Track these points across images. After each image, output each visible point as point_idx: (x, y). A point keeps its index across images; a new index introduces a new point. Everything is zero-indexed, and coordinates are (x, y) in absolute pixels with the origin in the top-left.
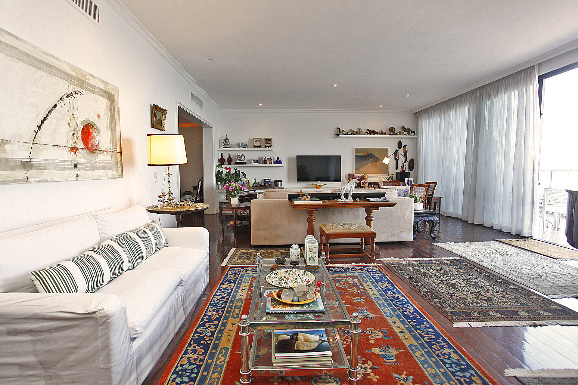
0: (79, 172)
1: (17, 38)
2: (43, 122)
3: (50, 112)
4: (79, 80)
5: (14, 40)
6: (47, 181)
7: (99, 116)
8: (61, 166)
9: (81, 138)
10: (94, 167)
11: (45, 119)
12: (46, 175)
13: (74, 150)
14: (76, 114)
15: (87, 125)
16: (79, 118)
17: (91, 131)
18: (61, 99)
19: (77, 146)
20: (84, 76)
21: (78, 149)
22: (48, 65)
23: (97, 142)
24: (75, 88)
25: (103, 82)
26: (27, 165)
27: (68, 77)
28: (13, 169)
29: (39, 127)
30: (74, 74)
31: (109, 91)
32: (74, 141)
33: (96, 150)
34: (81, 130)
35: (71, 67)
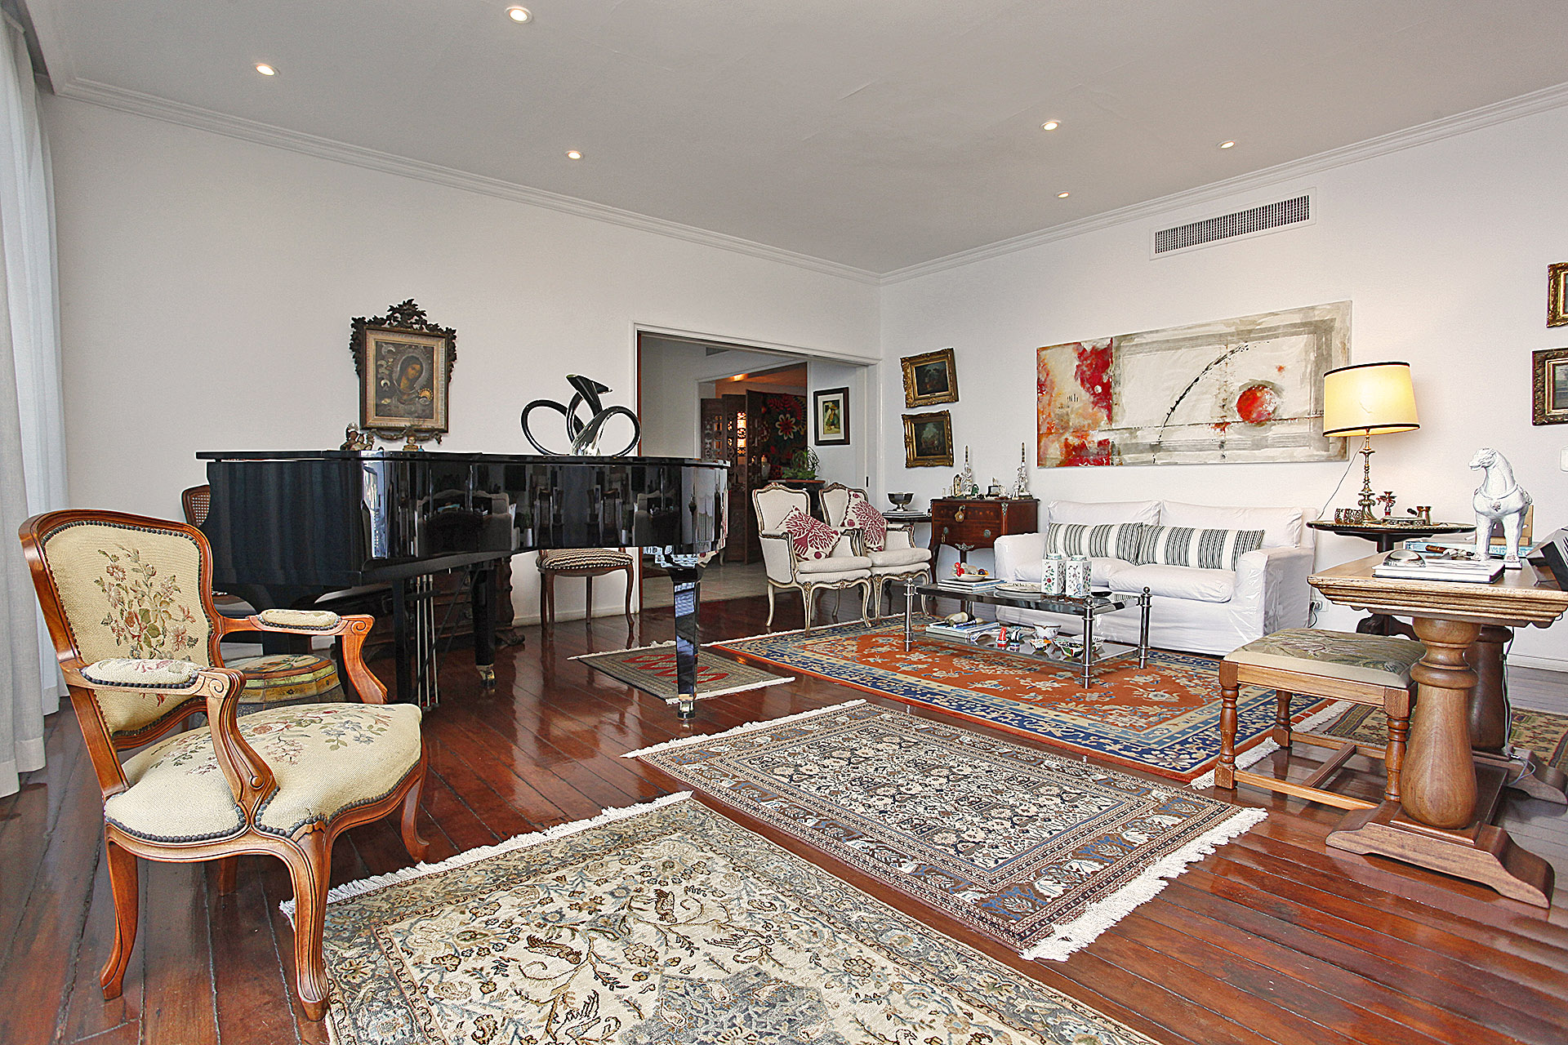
0: (1225, 453)
1: (1157, 331)
2: (1178, 403)
3: (1189, 388)
4: (1239, 333)
5: (1154, 335)
6: (1176, 464)
7: (1280, 369)
8: (1199, 447)
9: (1236, 409)
10: (1258, 445)
11: (1181, 398)
12: (1176, 457)
13: (1222, 426)
14: (1230, 379)
15: (1251, 388)
16: (1235, 384)
17: (1259, 394)
18: (1206, 369)
19: (1227, 420)
20: (1254, 323)
21: (1229, 423)
22: (1191, 339)
23: (1270, 409)
24: (1232, 347)
25: (1301, 310)
26: (1155, 448)
27: (1221, 338)
28: (1142, 452)
29: (1173, 409)
30: (1233, 329)
31: (1316, 319)
32: (1224, 414)
33: (1269, 420)
34: (1238, 397)
35: (1227, 324)
